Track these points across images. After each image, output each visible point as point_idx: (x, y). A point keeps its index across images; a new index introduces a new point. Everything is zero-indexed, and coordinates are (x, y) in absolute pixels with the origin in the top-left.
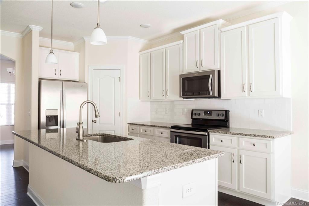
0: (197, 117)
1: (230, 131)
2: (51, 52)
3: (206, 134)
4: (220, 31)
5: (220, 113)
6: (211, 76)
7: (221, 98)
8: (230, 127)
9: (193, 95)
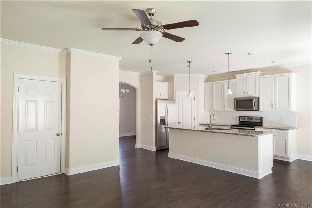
0: (243, 120)
1: (263, 127)
2: (190, 92)
3: (254, 129)
4: (258, 77)
5: (257, 118)
6: (254, 100)
7: (259, 111)
8: (263, 125)
9: (243, 109)
